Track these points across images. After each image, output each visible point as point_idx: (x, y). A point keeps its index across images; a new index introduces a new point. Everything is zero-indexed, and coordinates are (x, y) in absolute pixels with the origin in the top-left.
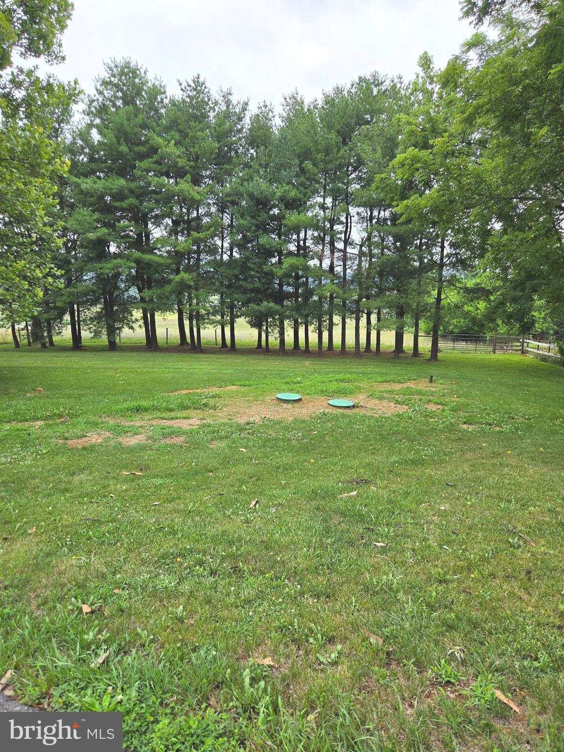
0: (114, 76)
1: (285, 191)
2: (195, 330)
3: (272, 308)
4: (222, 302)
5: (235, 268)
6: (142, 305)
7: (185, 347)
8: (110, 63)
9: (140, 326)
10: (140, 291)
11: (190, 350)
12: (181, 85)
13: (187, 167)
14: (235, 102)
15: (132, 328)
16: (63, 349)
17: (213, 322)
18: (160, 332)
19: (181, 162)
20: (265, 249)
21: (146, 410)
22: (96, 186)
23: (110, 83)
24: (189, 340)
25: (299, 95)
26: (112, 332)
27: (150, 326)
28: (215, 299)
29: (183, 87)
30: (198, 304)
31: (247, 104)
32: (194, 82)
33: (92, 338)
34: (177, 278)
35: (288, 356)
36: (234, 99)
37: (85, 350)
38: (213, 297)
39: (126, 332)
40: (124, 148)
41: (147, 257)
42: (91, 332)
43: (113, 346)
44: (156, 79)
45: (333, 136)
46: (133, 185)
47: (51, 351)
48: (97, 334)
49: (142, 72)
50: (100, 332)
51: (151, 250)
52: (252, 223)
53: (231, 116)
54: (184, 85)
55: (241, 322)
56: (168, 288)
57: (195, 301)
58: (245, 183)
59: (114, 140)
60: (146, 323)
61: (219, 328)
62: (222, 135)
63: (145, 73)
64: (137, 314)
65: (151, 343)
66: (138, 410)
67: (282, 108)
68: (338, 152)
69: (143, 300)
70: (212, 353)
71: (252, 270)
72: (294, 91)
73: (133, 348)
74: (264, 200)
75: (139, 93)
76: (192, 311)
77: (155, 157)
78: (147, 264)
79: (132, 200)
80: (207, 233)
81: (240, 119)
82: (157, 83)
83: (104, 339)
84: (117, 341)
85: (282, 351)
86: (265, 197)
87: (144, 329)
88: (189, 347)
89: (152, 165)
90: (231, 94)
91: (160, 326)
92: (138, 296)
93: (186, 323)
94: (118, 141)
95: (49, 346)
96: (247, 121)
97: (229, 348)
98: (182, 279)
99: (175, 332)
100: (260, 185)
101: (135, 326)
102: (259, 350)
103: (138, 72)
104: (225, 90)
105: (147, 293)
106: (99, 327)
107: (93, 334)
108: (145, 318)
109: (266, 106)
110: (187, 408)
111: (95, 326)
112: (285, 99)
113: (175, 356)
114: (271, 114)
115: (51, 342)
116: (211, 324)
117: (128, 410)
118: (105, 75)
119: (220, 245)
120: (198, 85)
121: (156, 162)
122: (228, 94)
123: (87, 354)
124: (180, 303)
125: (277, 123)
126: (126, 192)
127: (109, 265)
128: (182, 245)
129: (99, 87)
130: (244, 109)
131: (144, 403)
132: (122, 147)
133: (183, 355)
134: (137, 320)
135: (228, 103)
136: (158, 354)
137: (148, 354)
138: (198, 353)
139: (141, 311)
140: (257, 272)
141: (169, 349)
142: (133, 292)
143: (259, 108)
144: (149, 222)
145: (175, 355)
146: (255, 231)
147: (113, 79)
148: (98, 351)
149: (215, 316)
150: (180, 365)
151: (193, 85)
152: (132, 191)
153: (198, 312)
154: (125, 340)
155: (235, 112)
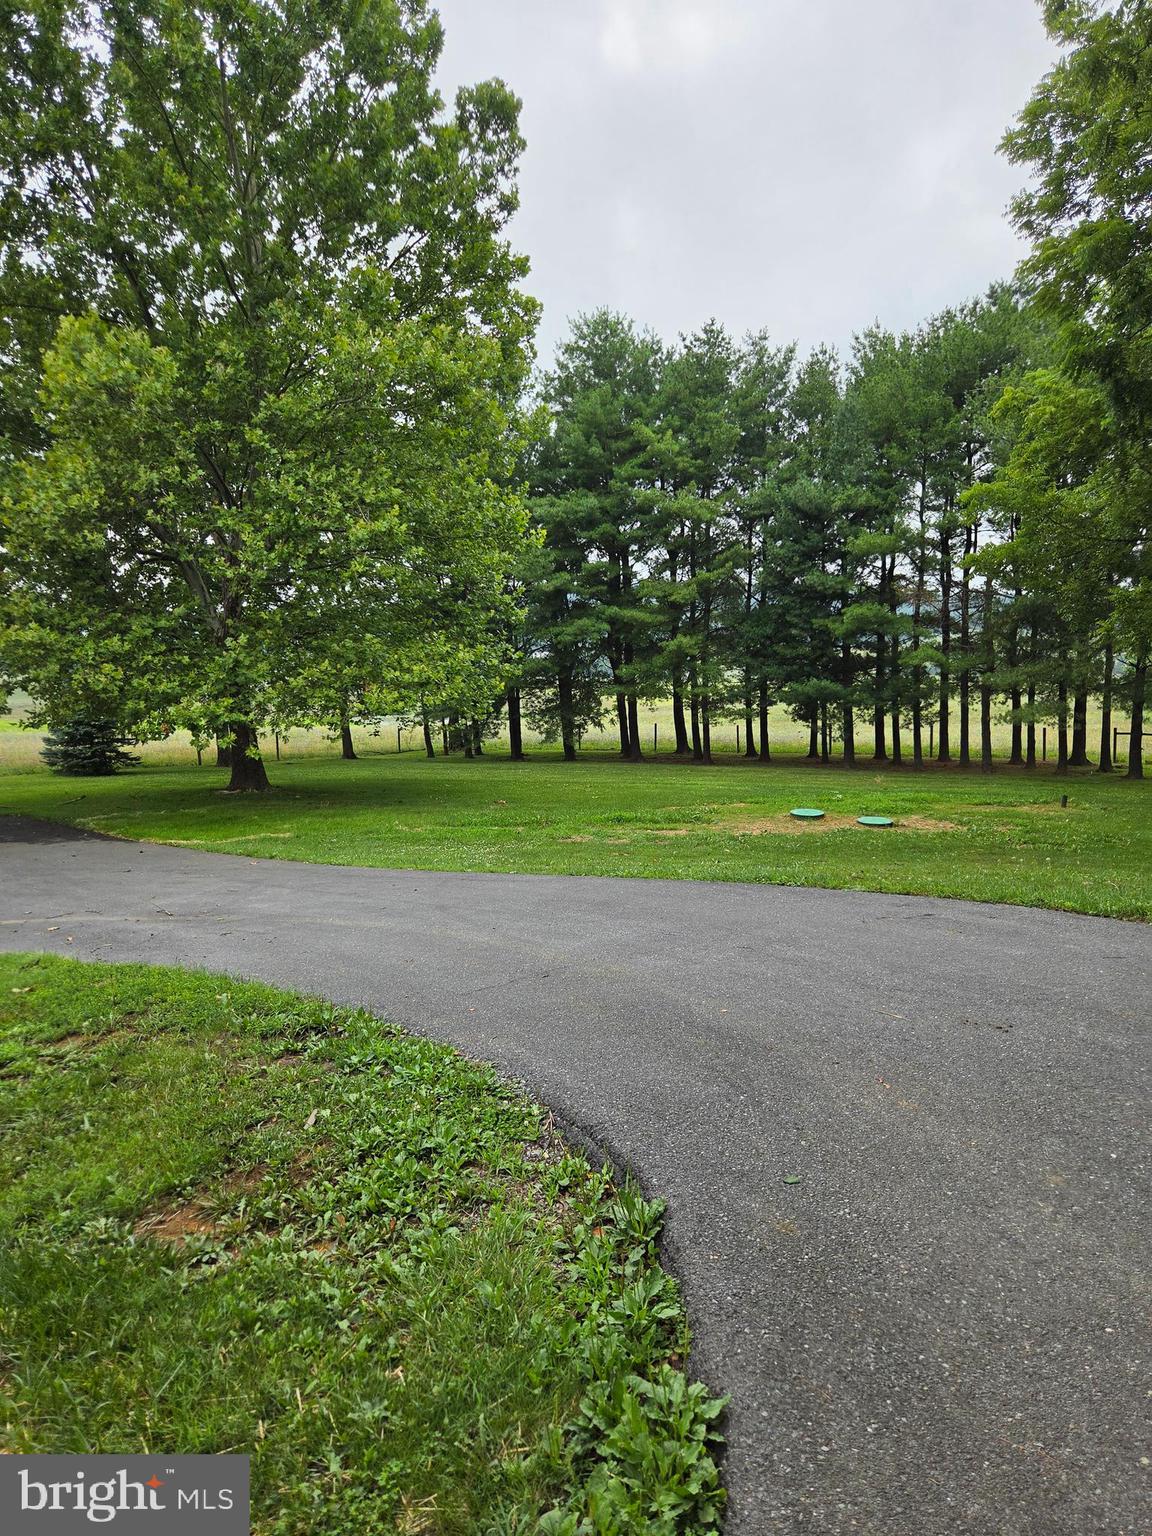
0: (583, 337)
1: (849, 497)
2: (701, 726)
3: (826, 688)
4: (747, 679)
5: (766, 624)
6: (617, 688)
7: (685, 755)
8: (577, 318)
9: (612, 721)
10: (615, 665)
11: (693, 760)
12: (684, 340)
13: (691, 470)
14: (772, 351)
15: (599, 725)
16: (497, 759)
17: (729, 714)
18: (645, 730)
19: (683, 463)
20: (816, 591)
21: (629, 821)
22: (553, 510)
23: (579, 348)
24: (691, 744)
25: (882, 330)
26: (570, 730)
27: (628, 722)
28: (733, 676)
29: (688, 343)
30: (705, 685)
31: (792, 351)
32: (706, 331)
33: (543, 742)
34: (672, 645)
35: (860, 770)
36: (771, 347)
37: (529, 760)
38: (729, 673)
39: (591, 732)
40: (596, 450)
41: (629, 613)
42: (541, 733)
43: (570, 755)
44: (646, 331)
45: (935, 398)
46: (608, 502)
47: (479, 761)
48: (550, 735)
49: (626, 326)
50: (555, 732)
51: (634, 602)
52: (794, 551)
53: (766, 374)
54: (690, 338)
55: (778, 711)
56: (658, 660)
57: (700, 680)
58: (784, 487)
59: (582, 439)
60: (622, 716)
61: (742, 723)
62: (749, 410)
63: (630, 327)
64: (609, 702)
65: (630, 749)
66: (619, 820)
67: (852, 352)
68: (946, 422)
69: (618, 680)
70: (727, 765)
71: (795, 626)
72: (872, 324)
73: (601, 757)
74: (816, 513)
75: (620, 357)
76: (696, 696)
77: (641, 458)
78: (626, 624)
79: (606, 527)
80: (721, 570)
81: (781, 376)
82: (648, 339)
83: (559, 745)
84: (577, 746)
85: (850, 760)
86: (816, 508)
87: (618, 726)
88: (691, 756)
89: (637, 470)
90: (765, 338)
91: (644, 719)
92: (610, 671)
93: (687, 714)
94: (588, 437)
95: (475, 754)
96: (793, 380)
97: (758, 755)
98: (679, 647)
99: (668, 731)
100: (810, 488)
101: (605, 721)
102: (813, 760)
103: (620, 327)
104: (756, 334)
105: (624, 671)
106: (553, 725)
107: (544, 735)
108: (620, 708)
109: (824, 352)
110: (676, 821)
111: (546, 722)
112: (857, 338)
113: (666, 768)
114: (832, 366)
115: (478, 750)
116: (726, 717)
117: (608, 819)
118: (570, 338)
119: (747, 581)
120: (713, 337)
121: (641, 466)
122: (761, 339)
123: (531, 765)
124: (678, 683)
125: (843, 379)
126: (598, 514)
127: (570, 630)
128: (685, 591)
129: (562, 359)
130: (788, 360)
131: (627, 815)
132: (594, 449)
133: (679, 767)
134: (607, 711)
135: (761, 352)
136: (641, 766)
137: (626, 766)
138: (705, 764)
139: (615, 698)
140: (803, 629)
141: (659, 758)
142: (604, 664)
143: (812, 356)
144: (630, 558)
145: (668, 767)
146: (799, 563)
147: (581, 343)
148: (549, 761)
149: (732, 703)
150: (673, 780)
151: (703, 336)
152: (604, 511)
153: (706, 698)
154: (588, 745)
155: (773, 367)
